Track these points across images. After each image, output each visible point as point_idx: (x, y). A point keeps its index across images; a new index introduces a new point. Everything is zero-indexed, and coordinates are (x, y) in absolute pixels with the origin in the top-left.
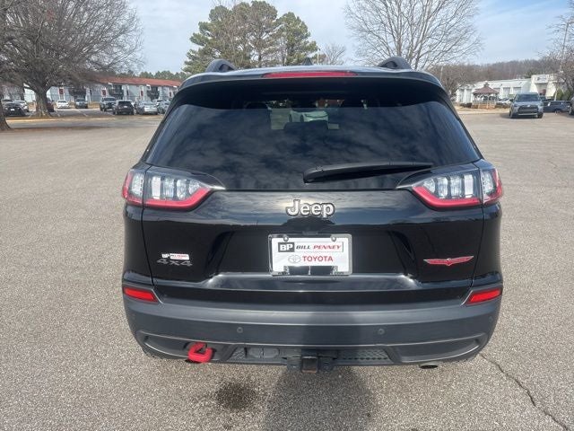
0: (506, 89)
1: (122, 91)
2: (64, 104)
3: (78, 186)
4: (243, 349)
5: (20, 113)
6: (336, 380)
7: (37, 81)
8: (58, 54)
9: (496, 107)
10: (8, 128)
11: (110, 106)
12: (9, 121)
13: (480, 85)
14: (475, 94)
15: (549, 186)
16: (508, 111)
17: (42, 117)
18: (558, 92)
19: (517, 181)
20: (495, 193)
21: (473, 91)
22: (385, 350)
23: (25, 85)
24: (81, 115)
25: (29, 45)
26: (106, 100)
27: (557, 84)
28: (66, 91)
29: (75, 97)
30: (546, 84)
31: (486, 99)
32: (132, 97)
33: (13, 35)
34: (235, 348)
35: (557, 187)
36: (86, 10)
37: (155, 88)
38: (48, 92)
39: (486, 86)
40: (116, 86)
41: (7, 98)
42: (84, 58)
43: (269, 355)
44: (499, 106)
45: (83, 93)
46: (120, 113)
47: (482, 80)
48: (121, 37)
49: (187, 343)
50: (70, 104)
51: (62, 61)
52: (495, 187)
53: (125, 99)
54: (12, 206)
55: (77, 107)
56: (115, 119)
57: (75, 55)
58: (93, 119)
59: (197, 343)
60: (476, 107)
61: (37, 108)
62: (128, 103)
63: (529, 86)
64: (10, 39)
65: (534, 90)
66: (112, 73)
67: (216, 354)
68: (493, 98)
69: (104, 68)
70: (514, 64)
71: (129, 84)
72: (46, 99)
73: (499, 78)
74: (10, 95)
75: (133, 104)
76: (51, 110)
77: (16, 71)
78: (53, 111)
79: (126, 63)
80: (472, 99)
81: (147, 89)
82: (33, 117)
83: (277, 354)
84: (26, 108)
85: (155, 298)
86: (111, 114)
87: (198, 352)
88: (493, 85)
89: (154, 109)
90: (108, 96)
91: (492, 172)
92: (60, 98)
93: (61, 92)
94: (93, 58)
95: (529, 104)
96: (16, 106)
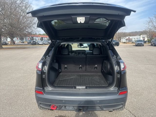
0: (134, 38)
1: (33, 39)
2: (18, 42)
3: (21, 64)
4: (64, 106)
5: (6, 44)
6: (88, 115)
7: (11, 36)
8: (17, 29)
9: (132, 43)
10: (3, 48)
11: (30, 42)
12: (3, 46)
13: (127, 37)
14: (126, 40)
15: (145, 64)
16: (135, 44)
17: (12, 45)
18: (148, 39)
19: (137, 63)
20: (125, 68)
21: (126, 39)
22: (99, 106)
23: (8, 37)
24: (22, 45)
25: (10, 27)
26: (29, 41)
27: (147, 37)
28: (19, 38)
29: (21, 40)
30: (145, 37)
31: (129, 41)
32: (36, 40)
33: (6, 25)
34: (62, 106)
35: (147, 65)
36: (25, 18)
37: (42, 38)
38: (14, 39)
39: (129, 38)
40: (32, 37)
41: (3, 40)
42: (24, 30)
43: (71, 108)
44: (133, 43)
45: (23, 39)
46: (33, 44)
47: (128, 36)
48: (34, 25)
49: (51, 105)
50: (20, 42)
51: (18, 31)
52: (124, 66)
53: (34, 41)
54: (4, 70)
55: (21, 43)
56: (32, 46)
57: (21, 30)
58: (26, 46)
59: (53, 105)
60: (127, 43)
61: (11, 43)
62: (35, 42)
63: (140, 38)
64: (5, 26)
65: (142, 39)
66: (31, 34)
67: (58, 108)
68: (131, 41)
69: (29, 33)
70: (136, 32)
71: (35, 37)
72: (13, 41)
73: (133, 36)
74: (4, 39)
75: (36, 42)
76: (14, 43)
77: (6, 33)
78: (15, 43)
79: (35, 31)
80: (125, 41)
81: (40, 38)
82: (9, 45)
83: (73, 108)
84: (8, 43)
85: (43, 93)
86: (30, 44)
87: (53, 107)
88: (131, 37)
89: (42, 43)
90: (30, 40)
91: (124, 63)
92: (17, 40)
93: (17, 39)
94: (26, 30)
95: (140, 43)
96: (5, 42)
